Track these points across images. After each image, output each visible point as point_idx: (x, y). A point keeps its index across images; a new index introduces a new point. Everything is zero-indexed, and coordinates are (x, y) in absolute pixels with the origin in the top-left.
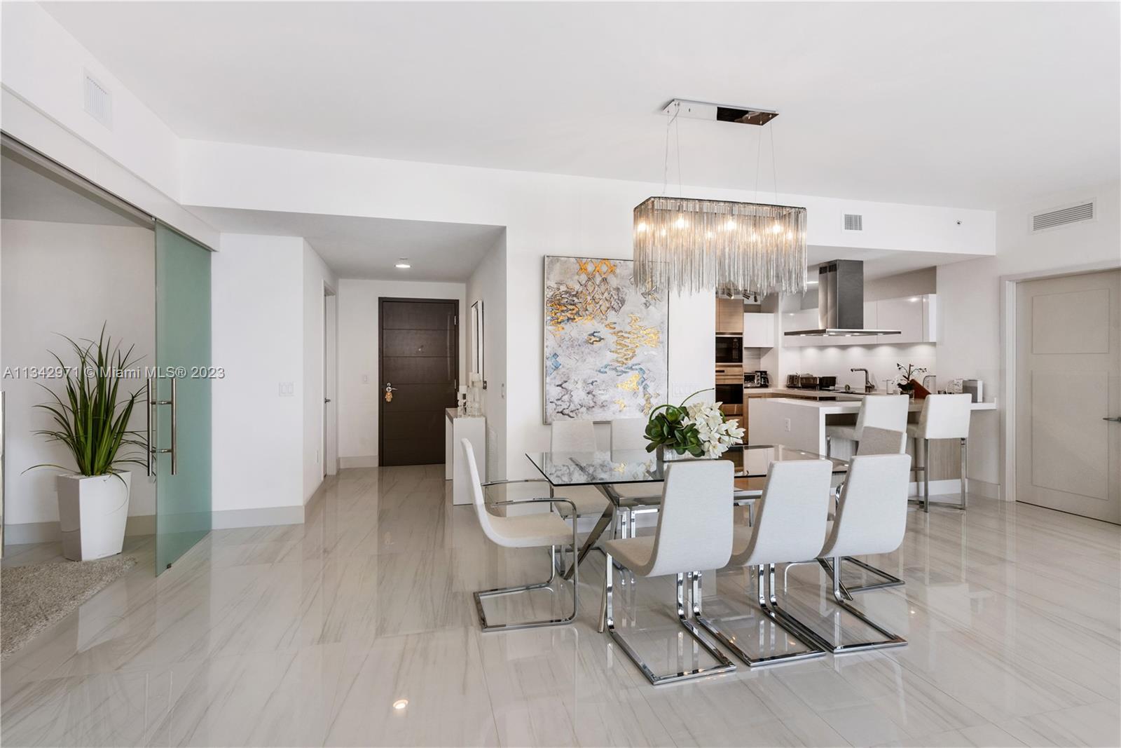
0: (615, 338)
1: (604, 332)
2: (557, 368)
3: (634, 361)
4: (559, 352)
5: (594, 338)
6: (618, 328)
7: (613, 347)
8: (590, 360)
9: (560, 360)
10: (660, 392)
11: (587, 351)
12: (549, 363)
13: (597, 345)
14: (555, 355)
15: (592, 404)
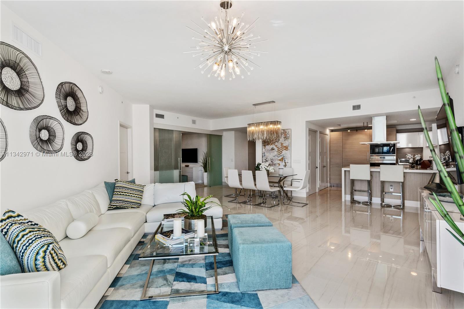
0: (277, 149)
1: (275, 147)
2: (265, 156)
3: (282, 154)
4: (265, 152)
5: (273, 149)
6: (278, 146)
7: (277, 151)
8: (272, 154)
9: (265, 154)
10: (289, 162)
11: (271, 152)
12: (263, 155)
13: (273, 151)
14: (264, 153)
15: (272, 164)
